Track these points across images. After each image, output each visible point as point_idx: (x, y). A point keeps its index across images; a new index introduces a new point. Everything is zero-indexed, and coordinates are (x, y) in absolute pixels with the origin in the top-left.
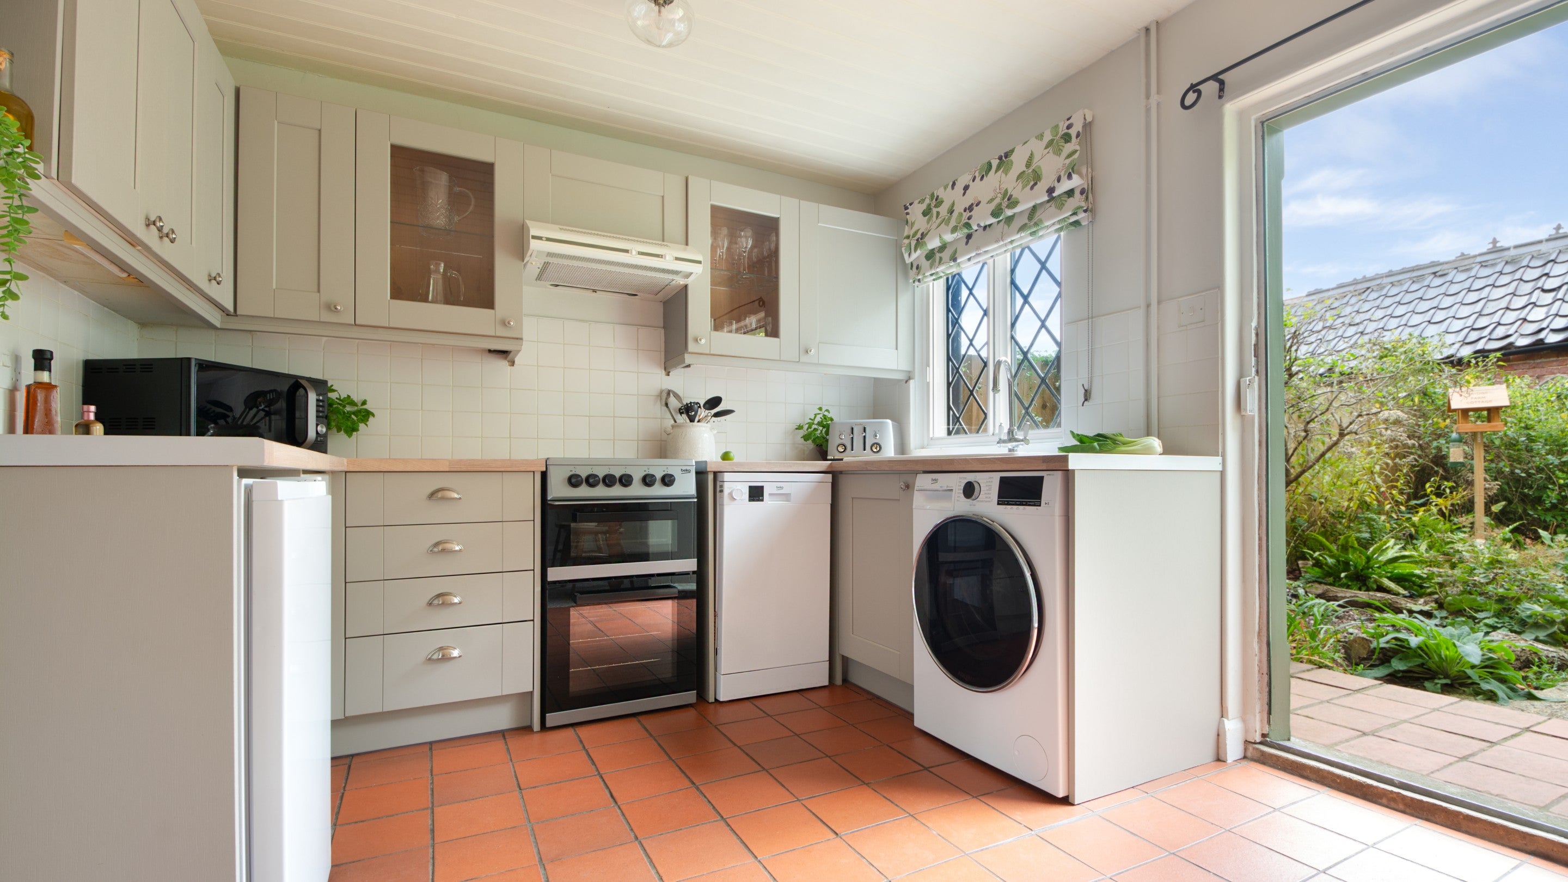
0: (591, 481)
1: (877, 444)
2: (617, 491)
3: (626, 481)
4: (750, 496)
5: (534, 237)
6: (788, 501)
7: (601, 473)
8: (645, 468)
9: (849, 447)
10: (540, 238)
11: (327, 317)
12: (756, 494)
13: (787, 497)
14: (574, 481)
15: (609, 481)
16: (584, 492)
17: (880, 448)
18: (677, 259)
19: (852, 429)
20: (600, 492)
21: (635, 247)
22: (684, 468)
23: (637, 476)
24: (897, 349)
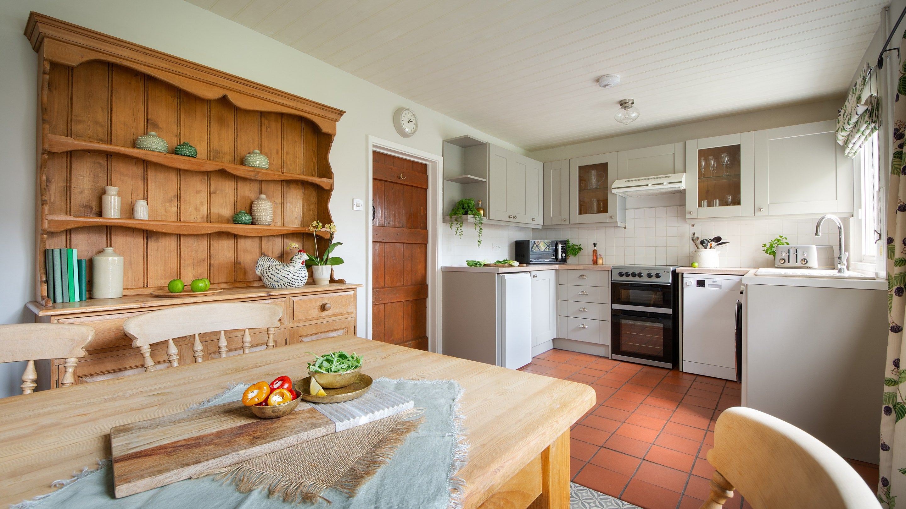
0: (627, 275)
1: (805, 259)
2: (637, 279)
3: (640, 275)
4: (697, 285)
5: (613, 188)
6: (721, 288)
7: (630, 272)
8: (649, 270)
9: (787, 261)
10: (615, 188)
11: (563, 223)
12: (701, 284)
13: (720, 286)
14: (621, 274)
15: (634, 275)
16: (624, 278)
17: (807, 262)
18: (669, 183)
19: (789, 250)
20: (630, 278)
21: (650, 182)
22: (666, 271)
23: (645, 273)
24: (837, 199)
